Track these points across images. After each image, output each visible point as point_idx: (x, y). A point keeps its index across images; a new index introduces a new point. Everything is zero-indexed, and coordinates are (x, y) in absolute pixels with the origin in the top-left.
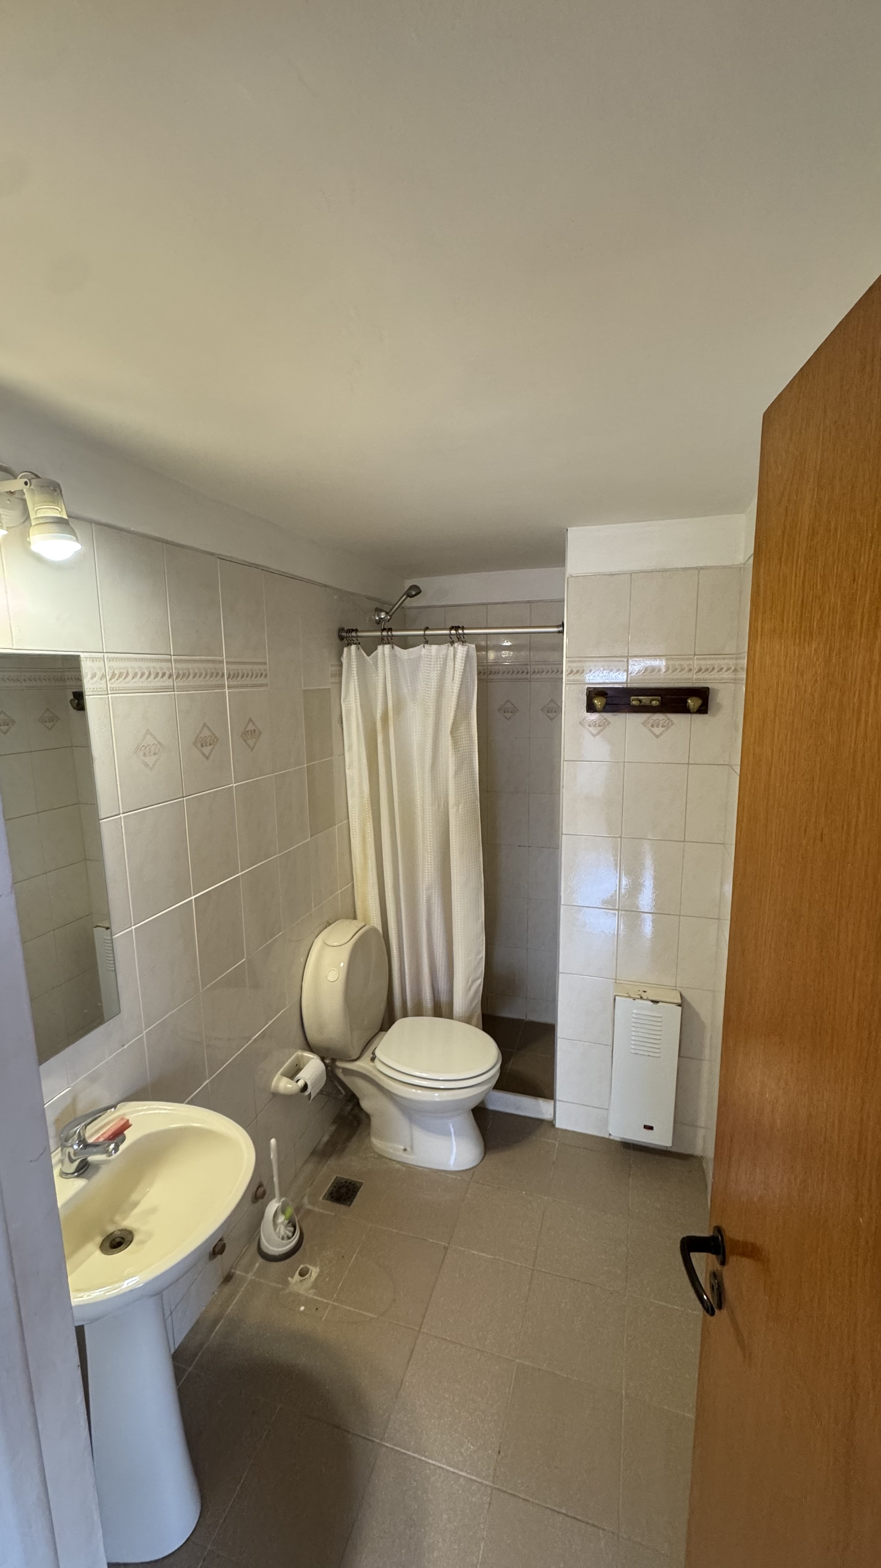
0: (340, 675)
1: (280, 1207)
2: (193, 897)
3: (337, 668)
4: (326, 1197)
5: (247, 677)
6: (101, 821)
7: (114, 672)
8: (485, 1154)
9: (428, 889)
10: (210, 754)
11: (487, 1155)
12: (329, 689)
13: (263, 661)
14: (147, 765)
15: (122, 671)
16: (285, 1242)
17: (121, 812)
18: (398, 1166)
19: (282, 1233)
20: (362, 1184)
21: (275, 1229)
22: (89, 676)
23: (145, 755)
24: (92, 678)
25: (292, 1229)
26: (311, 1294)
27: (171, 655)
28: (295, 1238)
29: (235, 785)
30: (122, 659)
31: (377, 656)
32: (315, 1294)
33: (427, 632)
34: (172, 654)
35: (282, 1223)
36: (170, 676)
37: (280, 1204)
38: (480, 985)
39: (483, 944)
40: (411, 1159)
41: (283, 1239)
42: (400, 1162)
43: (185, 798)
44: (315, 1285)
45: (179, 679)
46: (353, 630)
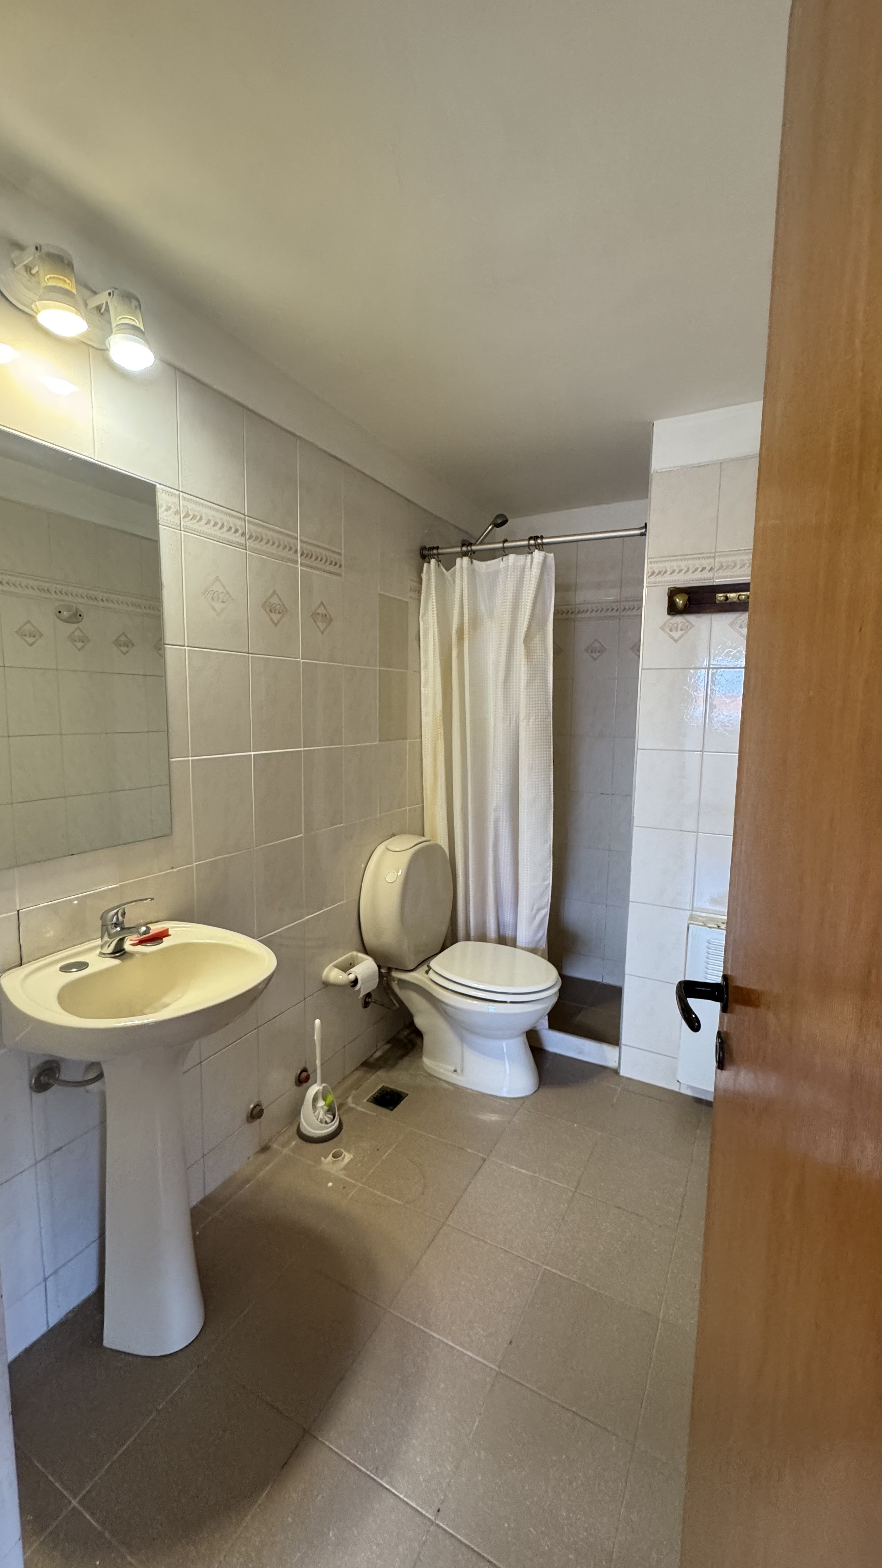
0: (420, 592)
1: (321, 1091)
2: (252, 753)
3: (416, 585)
4: (370, 1100)
5: (321, 561)
6: (166, 646)
7: (188, 512)
8: (539, 1087)
9: (496, 810)
10: (278, 622)
11: (540, 1089)
12: (407, 602)
13: (339, 551)
14: (214, 610)
15: (196, 514)
16: (324, 1125)
17: (186, 645)
18: (446, 1086)
19: (321, 1116)
20: (407, 1095)
21: (314, 1113)
22: (164, 507)
23: (213, 599)
24: (166, 510)
25: (332, 1117)
26: (341, 1175)
27: (244, 515)
28: (334, 1124)
29: (302, 661)
30: (197, 503)
31: (455, 570)
32: (345, 1175)
33: (506, 545)
34: (246, 514)
35: (322, 1107)
36: (243, 534)
37: (321, 1088)
38: (545, 915)
39: (550, 870)
40: (460, 1080)
41: (321, 1122)
42: (448, 1083)
43: (250, 655)
44: (346, 1168)
45: (251, 540)
46: (434, 548)
